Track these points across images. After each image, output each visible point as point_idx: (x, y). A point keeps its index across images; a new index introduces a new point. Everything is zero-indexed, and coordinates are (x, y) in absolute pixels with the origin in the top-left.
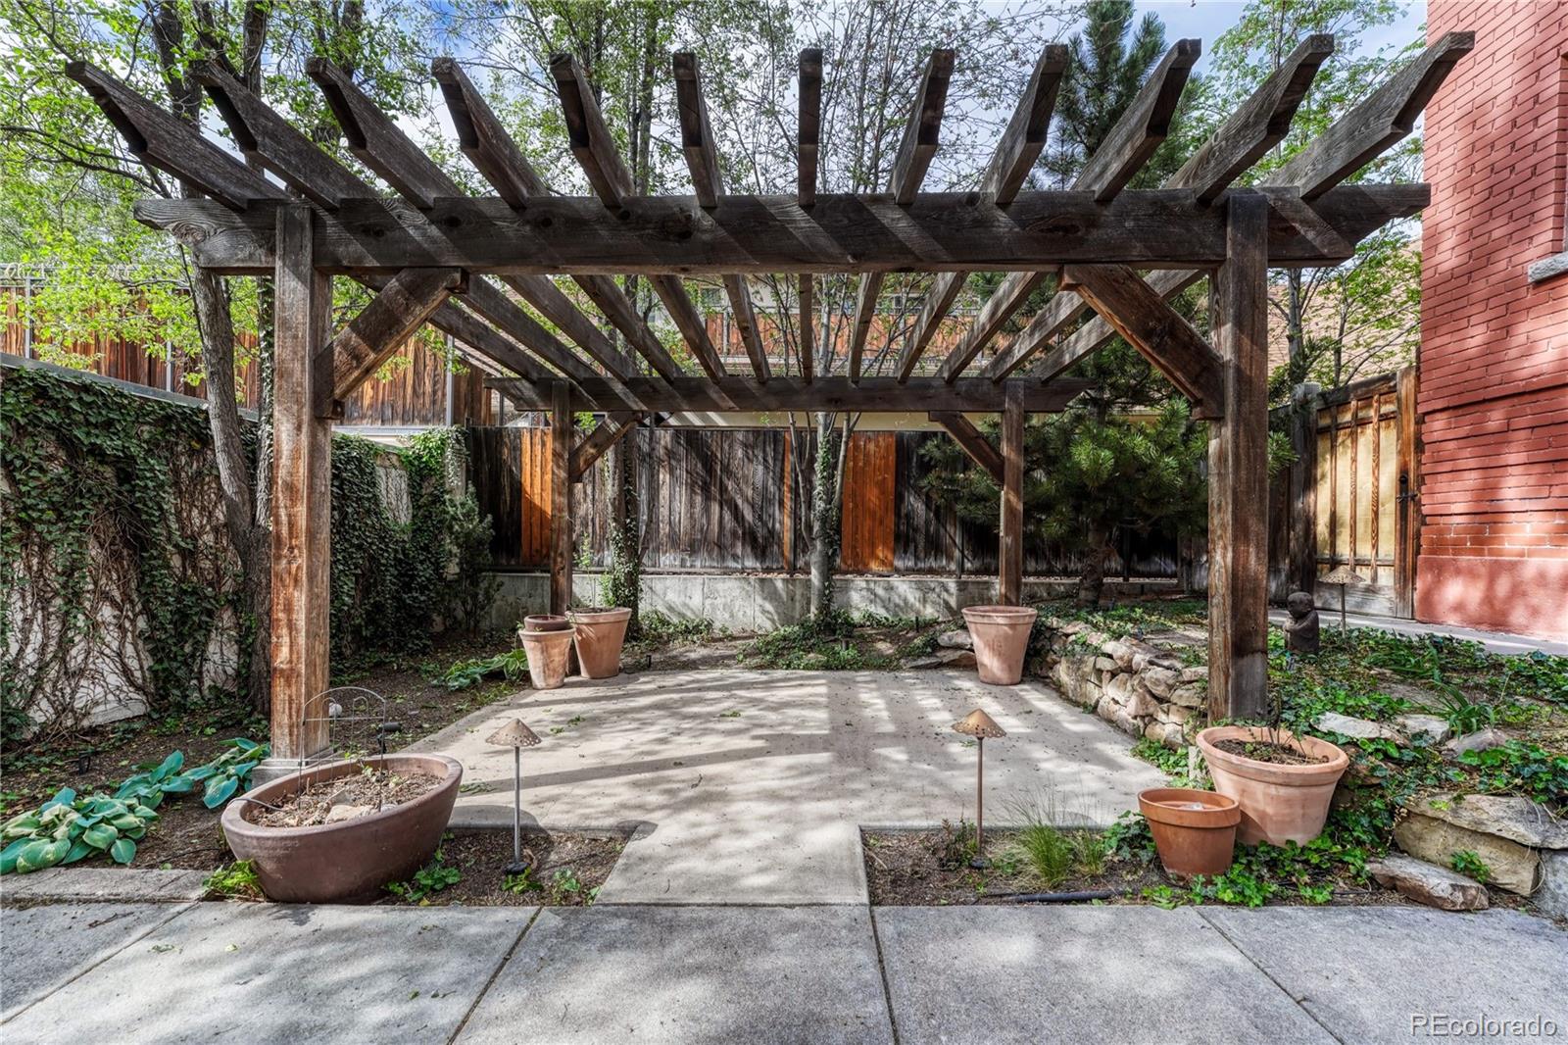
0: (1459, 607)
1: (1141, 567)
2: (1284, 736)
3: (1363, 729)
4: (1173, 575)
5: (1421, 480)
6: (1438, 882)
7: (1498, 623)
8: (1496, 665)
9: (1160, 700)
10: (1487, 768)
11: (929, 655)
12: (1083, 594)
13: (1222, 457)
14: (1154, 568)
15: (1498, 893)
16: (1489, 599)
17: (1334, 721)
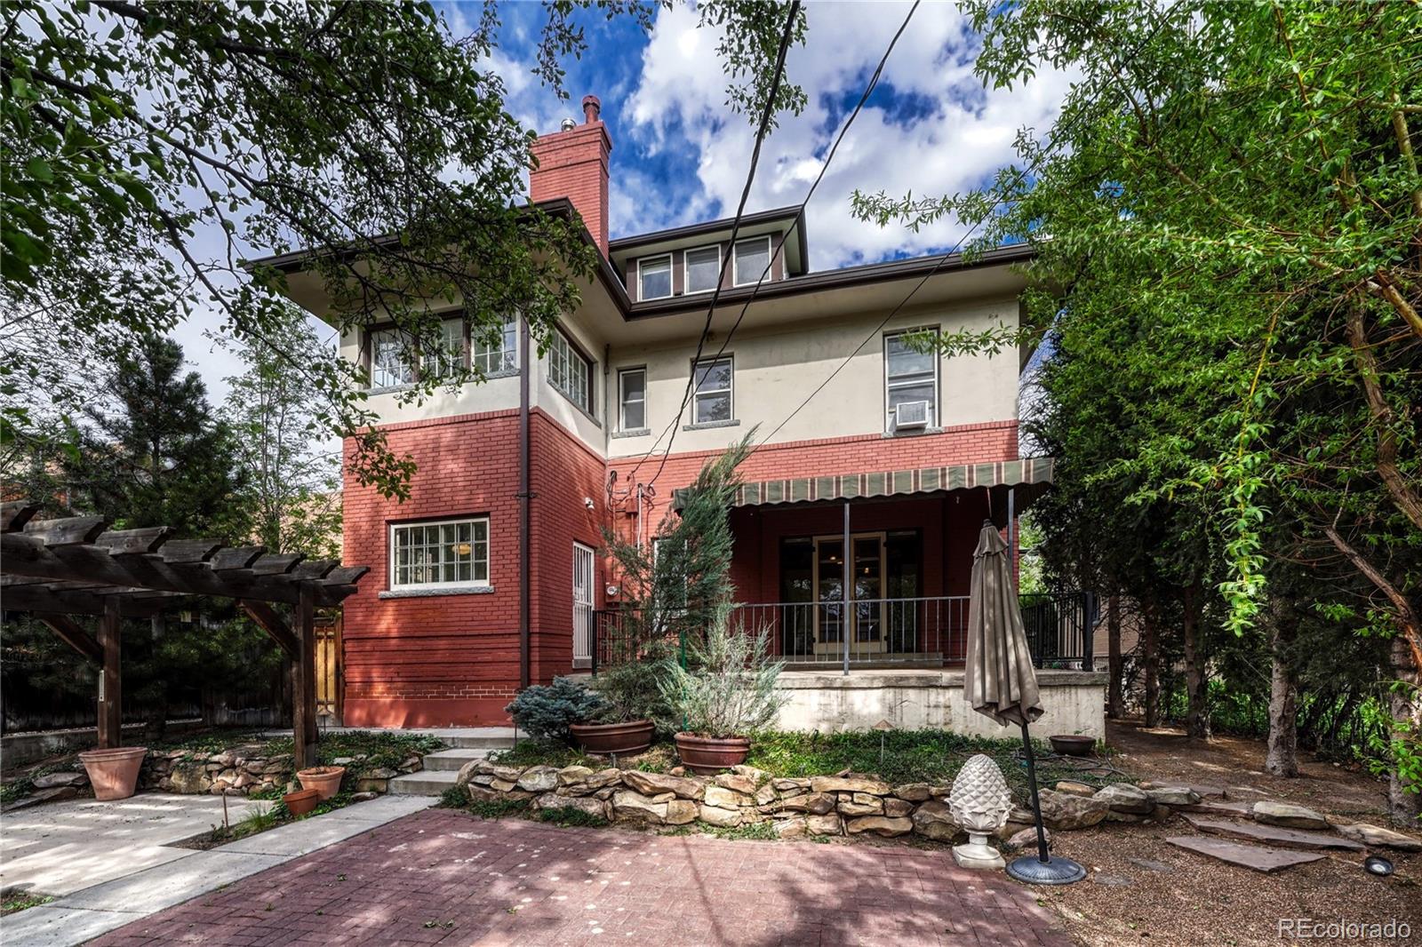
0: (360, 719)
1: (176, 713)
2: (322, 769)
3: (348, 760)
4: (199, 716)
5: (345, 667)
6: (368, 794)
7: (372, 724)
8: (374, 738)
9: (256, 775)
10: (376, 764)
11: (28, 797)
12: (149, 735)
13: (299, 674)
14: (185, 712)
15: (380, 794)
16: (369, 715)
17: (338, 760)
